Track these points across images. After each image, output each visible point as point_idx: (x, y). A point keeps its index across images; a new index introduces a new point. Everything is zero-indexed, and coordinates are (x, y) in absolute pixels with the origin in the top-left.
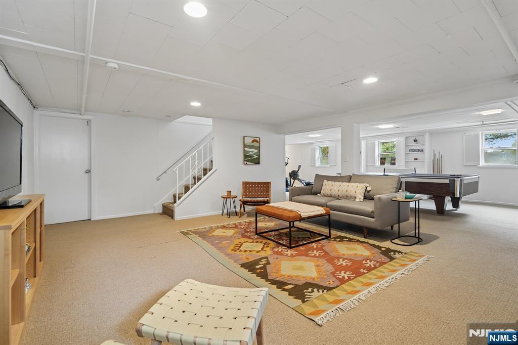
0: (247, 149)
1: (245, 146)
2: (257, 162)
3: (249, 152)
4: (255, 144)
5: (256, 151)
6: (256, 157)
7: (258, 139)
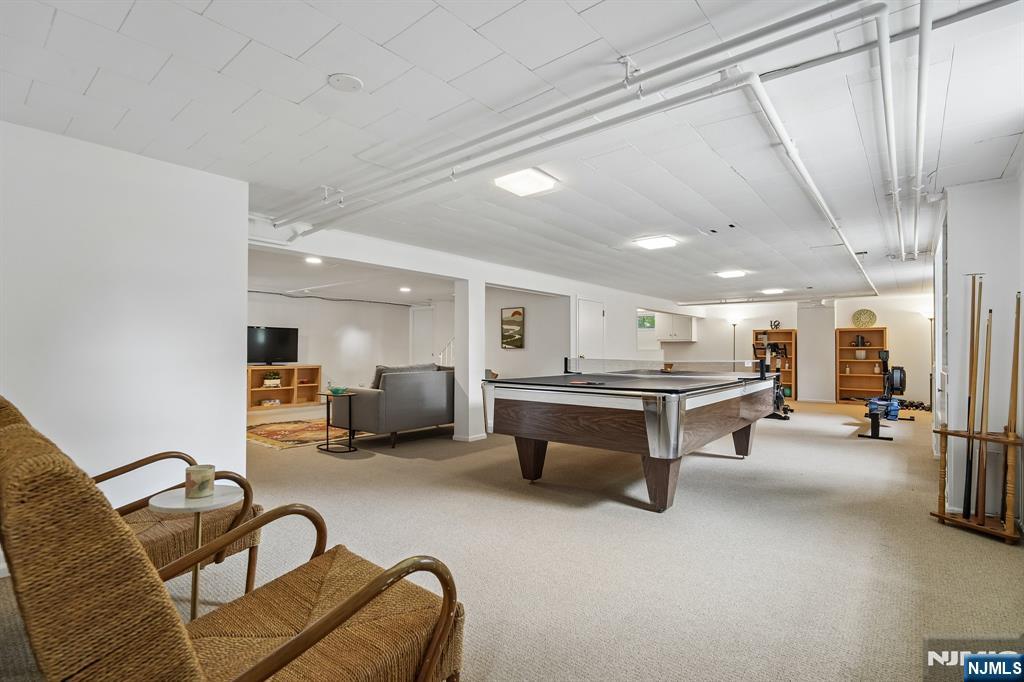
0: (505, 327)
1: (503, 322)
2: (519, 344)
3: (508, 330)
4: (518, 318)
5: (517, 328)
6: (517, 337)
7: (521, 310)
